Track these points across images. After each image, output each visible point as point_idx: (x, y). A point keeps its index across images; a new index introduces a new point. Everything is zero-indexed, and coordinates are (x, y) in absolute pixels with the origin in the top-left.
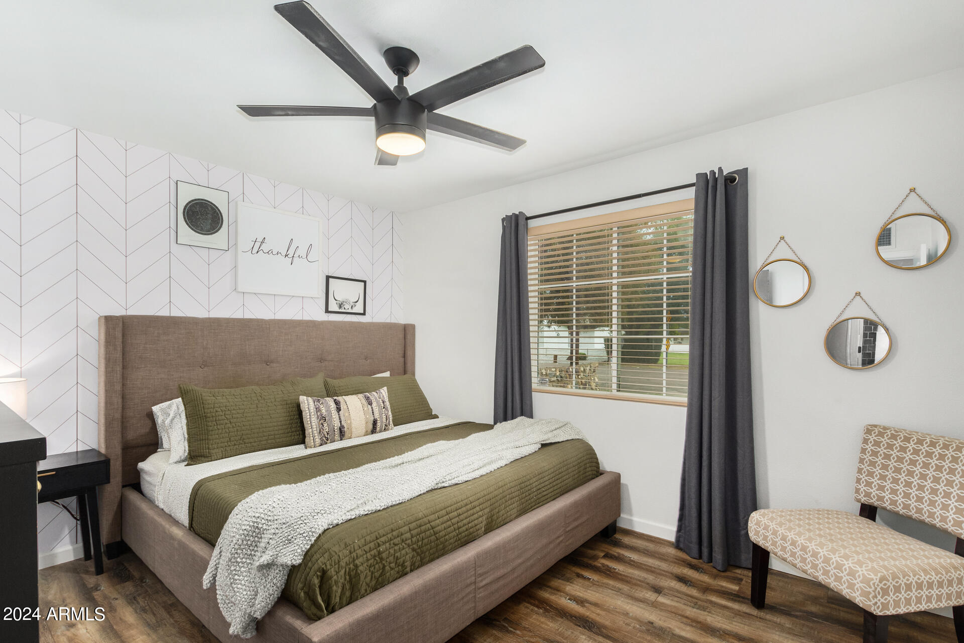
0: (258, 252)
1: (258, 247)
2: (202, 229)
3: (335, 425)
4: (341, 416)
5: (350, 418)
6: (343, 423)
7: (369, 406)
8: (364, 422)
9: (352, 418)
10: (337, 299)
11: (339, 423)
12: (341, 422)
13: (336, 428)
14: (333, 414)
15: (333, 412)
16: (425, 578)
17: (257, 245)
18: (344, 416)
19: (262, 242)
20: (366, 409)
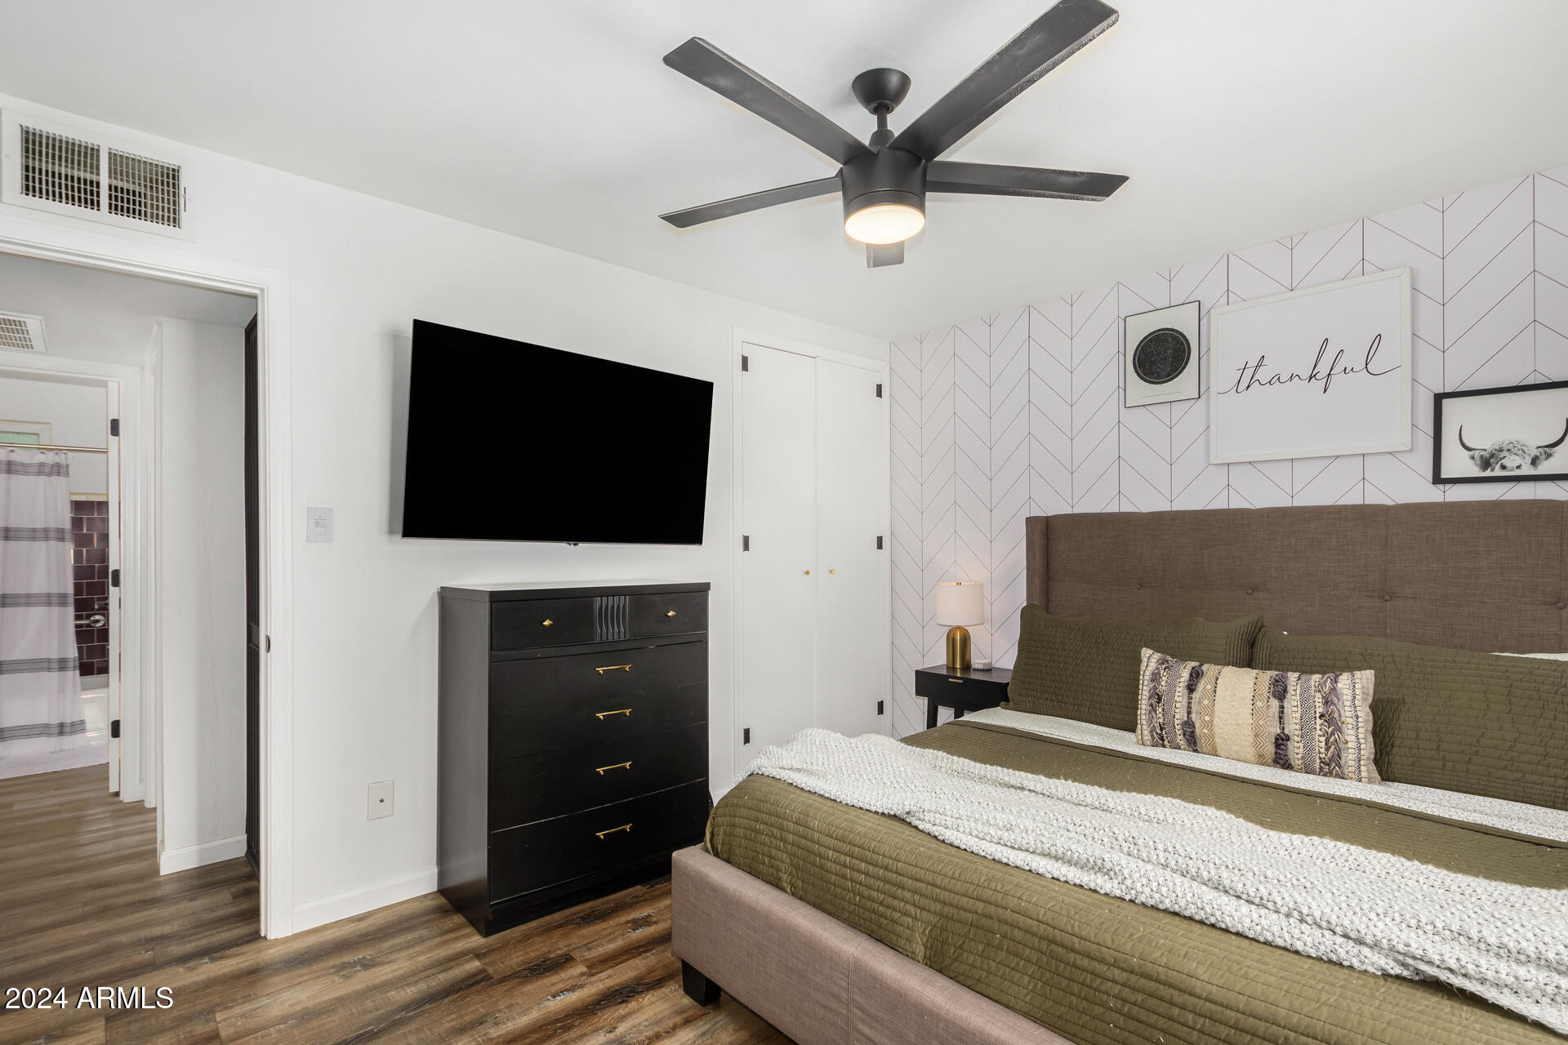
0: (1248, 387)
1: (1251, 376)
2: (1159, 377)
3: (1177, 716)
4: (1193, 701)
5: (1213, 711)
6: (1193, 716)
7: (1275, 703)
8: (1248, 733)
9: (1217, 714)
10: (1468, 444)
11: (1186, 714)
12: (1189, 713)
13: (1177, 722)
14: (1177, 694)
15: (1178, 689)
16: (774, 906)
17: (1249, 373)
18: (1200, 703)
19: (1258, 366)
20: (1259, 704)
